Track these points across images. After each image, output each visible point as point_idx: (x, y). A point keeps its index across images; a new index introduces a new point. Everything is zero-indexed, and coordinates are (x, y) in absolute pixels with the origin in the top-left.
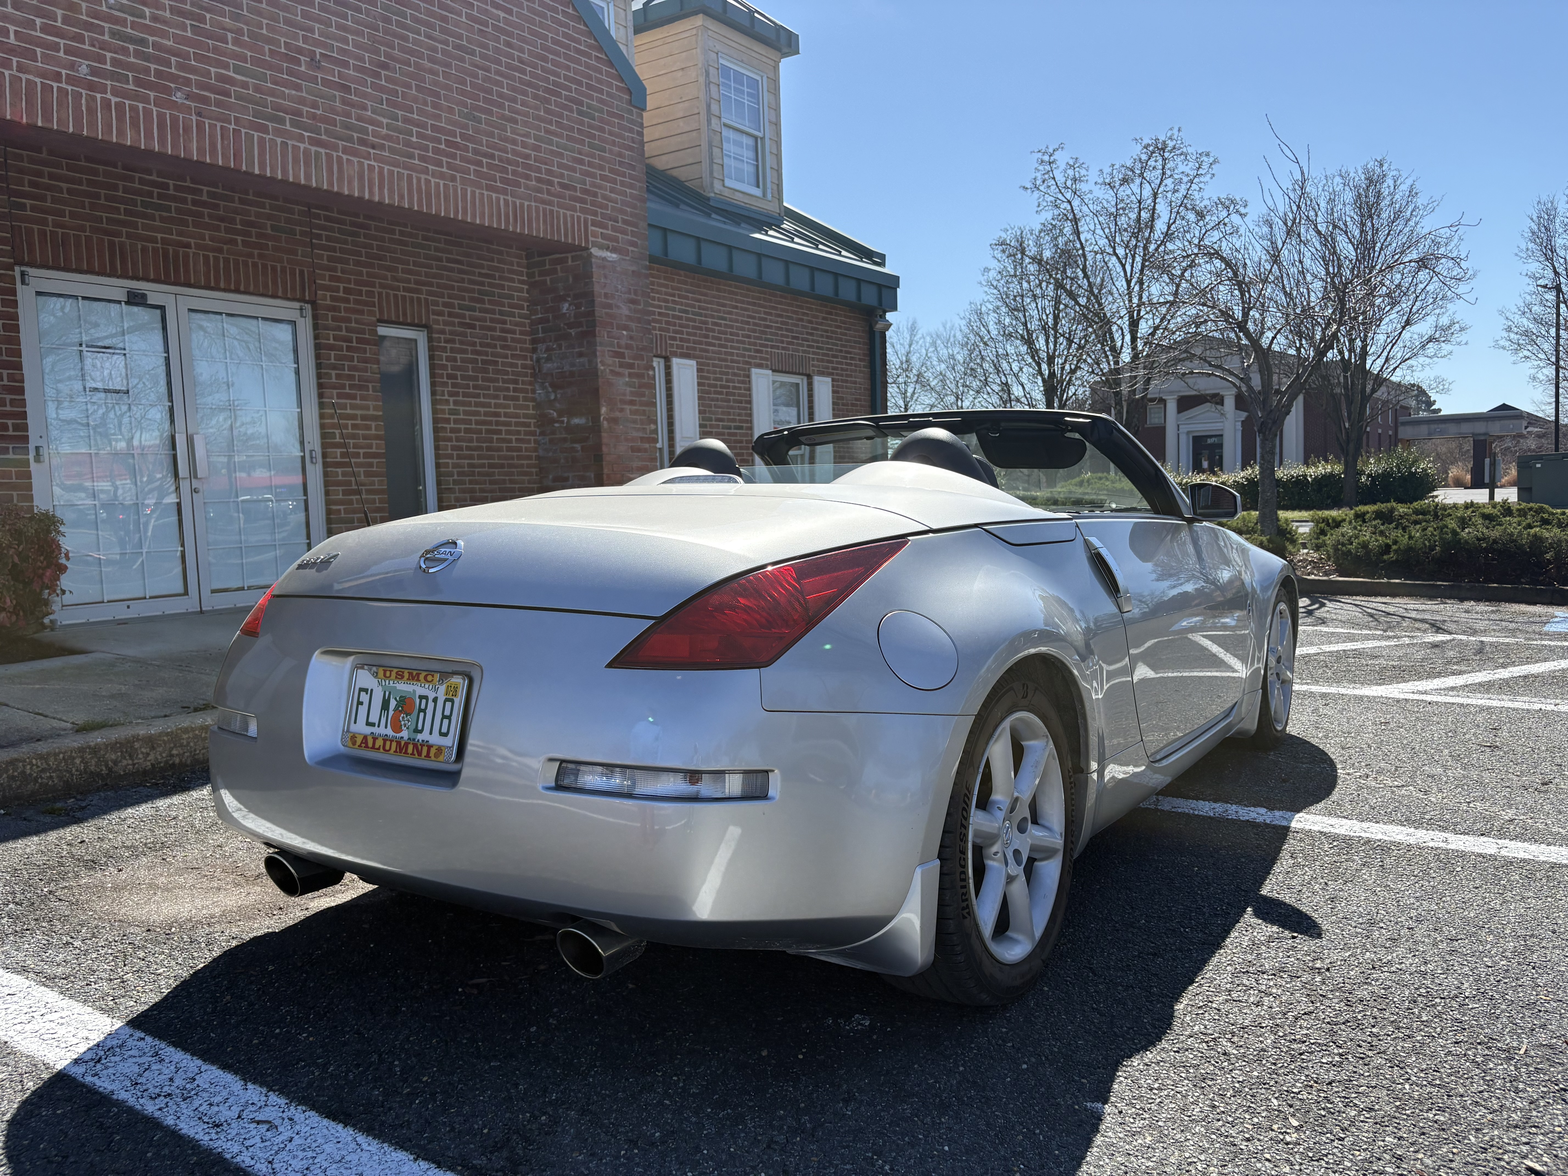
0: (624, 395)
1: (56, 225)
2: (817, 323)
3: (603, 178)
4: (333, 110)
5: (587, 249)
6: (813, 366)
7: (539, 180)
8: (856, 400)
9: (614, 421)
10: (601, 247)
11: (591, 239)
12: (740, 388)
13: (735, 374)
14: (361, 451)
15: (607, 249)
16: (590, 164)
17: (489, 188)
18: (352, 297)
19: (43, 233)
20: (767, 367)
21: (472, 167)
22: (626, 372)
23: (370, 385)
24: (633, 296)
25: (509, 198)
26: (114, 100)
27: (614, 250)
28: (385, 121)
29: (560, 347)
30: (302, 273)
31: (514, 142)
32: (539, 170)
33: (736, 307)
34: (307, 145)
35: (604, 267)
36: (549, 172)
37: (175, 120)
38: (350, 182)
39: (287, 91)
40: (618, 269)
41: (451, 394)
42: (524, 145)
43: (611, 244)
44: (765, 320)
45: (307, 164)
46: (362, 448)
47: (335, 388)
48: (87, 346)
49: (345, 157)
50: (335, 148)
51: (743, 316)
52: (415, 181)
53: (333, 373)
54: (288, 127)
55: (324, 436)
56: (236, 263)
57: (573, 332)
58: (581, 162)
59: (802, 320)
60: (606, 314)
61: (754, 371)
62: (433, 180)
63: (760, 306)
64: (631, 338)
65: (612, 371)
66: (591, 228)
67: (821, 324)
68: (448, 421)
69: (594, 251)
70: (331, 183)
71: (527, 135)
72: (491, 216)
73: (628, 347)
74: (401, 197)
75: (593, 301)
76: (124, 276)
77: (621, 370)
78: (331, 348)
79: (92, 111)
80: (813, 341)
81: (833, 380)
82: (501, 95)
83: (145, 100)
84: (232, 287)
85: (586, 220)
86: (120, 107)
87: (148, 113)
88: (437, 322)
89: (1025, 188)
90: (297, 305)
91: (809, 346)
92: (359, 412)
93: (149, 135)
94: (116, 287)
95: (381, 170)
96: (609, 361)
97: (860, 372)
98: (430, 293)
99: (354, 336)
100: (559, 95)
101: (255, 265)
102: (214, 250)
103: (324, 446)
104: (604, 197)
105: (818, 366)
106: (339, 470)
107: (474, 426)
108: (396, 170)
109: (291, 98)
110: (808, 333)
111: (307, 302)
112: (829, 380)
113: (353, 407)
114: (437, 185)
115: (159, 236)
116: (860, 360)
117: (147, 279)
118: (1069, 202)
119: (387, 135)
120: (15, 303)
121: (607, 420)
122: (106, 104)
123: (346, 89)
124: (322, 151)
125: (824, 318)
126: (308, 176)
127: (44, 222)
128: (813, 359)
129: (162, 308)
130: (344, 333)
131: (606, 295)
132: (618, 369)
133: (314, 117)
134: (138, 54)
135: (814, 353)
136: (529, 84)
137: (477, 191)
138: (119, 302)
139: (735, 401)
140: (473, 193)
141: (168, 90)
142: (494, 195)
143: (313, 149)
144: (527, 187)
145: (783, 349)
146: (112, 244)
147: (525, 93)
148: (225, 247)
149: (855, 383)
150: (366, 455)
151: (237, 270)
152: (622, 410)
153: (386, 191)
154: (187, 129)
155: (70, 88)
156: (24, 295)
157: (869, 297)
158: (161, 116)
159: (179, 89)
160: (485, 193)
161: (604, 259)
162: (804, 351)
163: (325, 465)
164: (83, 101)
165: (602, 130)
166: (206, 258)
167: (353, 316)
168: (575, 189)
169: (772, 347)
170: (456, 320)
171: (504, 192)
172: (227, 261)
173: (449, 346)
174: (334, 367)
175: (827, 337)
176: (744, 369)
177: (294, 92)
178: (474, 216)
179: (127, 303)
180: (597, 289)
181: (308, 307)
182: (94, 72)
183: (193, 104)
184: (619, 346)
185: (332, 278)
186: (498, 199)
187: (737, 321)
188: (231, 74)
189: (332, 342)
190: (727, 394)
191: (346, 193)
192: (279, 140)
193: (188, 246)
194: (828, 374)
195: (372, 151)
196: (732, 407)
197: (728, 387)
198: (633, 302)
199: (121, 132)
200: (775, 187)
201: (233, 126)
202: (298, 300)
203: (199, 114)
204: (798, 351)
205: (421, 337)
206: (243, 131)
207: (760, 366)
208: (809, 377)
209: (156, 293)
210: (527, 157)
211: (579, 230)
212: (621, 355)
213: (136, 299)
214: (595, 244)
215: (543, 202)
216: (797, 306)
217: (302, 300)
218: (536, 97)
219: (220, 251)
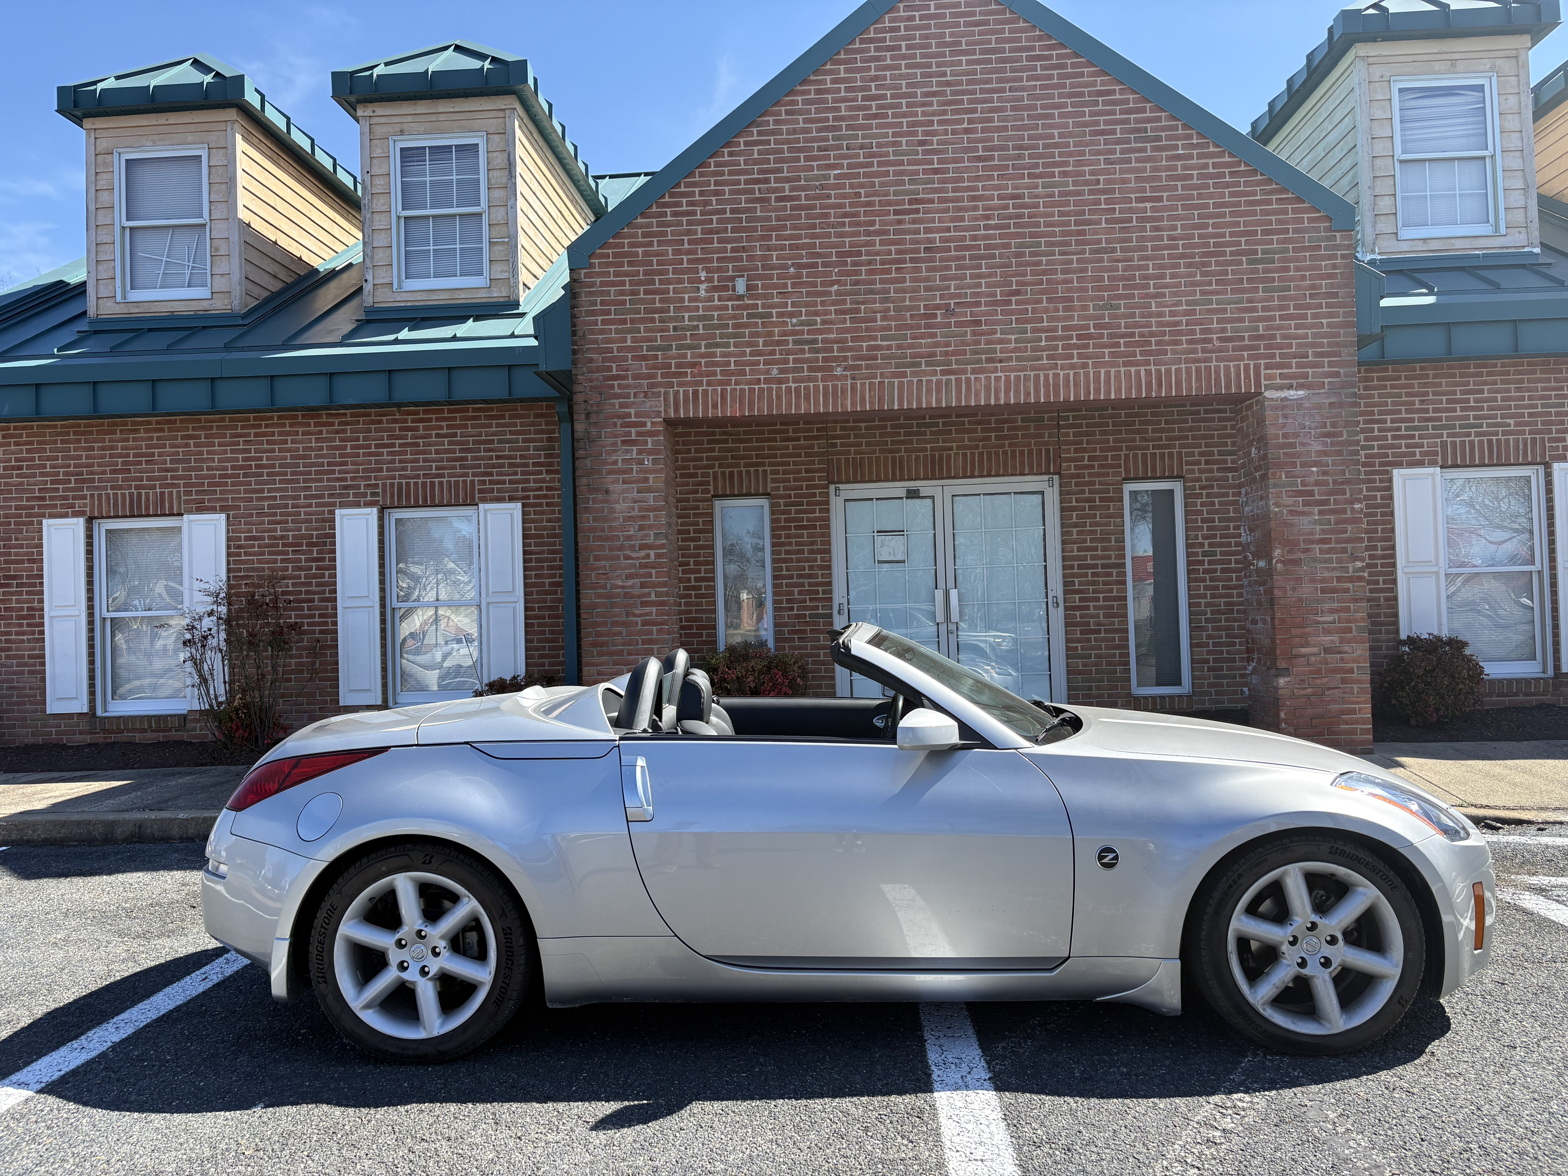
0: (1311, 534)
1: (856, 453)
3: (1285, 317)
4: (964, 343)
5: (1261, 393)
7: (1192, 342)
9: (1289, 562)
10: (1280, 388)
11: (1263, 382)
14: (1101, 596)
15: (1290, 387)
16: (1266, 309)
17: (1128, 364)
18: (1096, 463)
19: (847, 460)
21: (1107, 350)
22: (1315, 509)
23: (1113, 537)
24: (1329, 429)
25: (1153, 368)
26: (793, 386)
27: (1300, 387)
28: (1013, 337)
29: (1252, 490)
30: (1048, 451)
31: (1160, 315)
32: (1192, 333)
34: (939, 377)
35: (1283, 408)
36: (1207, 331)
37: (835, 387)
38: (977, 395)
39: (923, 341)
40: (1307, 405)
41: (1205, 537)
42: (1173, 314)
43: (1295, 382)
45: (939, 391)
46: (1101, 592)
47: (1075, 543)
48: (878, 532)
49: (973, 377)
50: (964, 372)
52: (1042, 379)
53: (1075, 530)
54: (923, 368)
55: (1066, 584)
56: (989, 454)
57: (1258, 475)
58: (1253, 310)
60: (1286, 454)
62: (1061, 373)
64: (1325, 473)
65: (1291, 512)
66: (1264, 372)
68: (1202, 563)
69: (1268, 394)
70: (959, 400)
71: (1177, 304)
72: (1129, 389)
73: (1319, 484)
74: (1028, 394)
75: (1267, 444)
76: (902, 479)
77: (1306, 509)
78: (1073, 509)
79: (779, 397)
82: (1145, 277)
83: (815, 379)
84: (985, 473)
85: (1258, 366)
86: (798, 389)
87: (816, 388)
88: (1192, 471)
90: (1046, 477)
92: (1099, 562)
93: (817, 403)
94: (898, 488)
95: (1008, 379)
96: (1290, 501)
98: (1181, 446)
99: (1097, 496)
100: (1222, 254)
101: (1005, 453)
102: (971, 448)
103: (1066, 592)
104: (1287, 336)
106: (1078, 613)
107: (1233, 565)
108: (1022, 374)
109: (927, 345)
111: (1054, 474)
113: (1093, 558)
114: (1067, 377)
115: (929, 446)
117: (917, 479)
119: (1016, 348)
120: (828, 510)
122: (789, 390)
123: (978, 323)
124: (953, 377)
126: (939, 400)
127: (849, 453)
129: (933, 497)
130: (1087, 495)
131: (1286, 435)
132: (1301, 509)
133: (946, 353)
134: (811, 350)
136: (1181, 256)
137: (1113, 370)
138: (902, 498)
140: (1108, 374)
141: (831, 369)
142: (1133, 369)
143: (944, 378)
144: (1176, 352)
146: (893, 459)
147: (1175, 266)
148: (981, 444)
150: (1105, 599)
151: (989, 460)
152: (1306, 550)
153: (1012, 394)
154: (843, 392)
155: (765, 386)
156: (836, 504)
158: (826, 388)
159: (838, 366)
160: (1122, 369)
161: (1285, 399)
163: (1066, 609)
164: (774, 393)
165: (1287, 270)
166: (965, 455)
167: (1097, 480)
168: (1242, 339)
170: (1215, 467)
171: (1147, 363)
172: (981, 454)
173: (1204, 492)
174: (1076, 525)
177: (929, 340)
178: (1108, 393)
179: (907, 498)
180: (1271, 431)
181: (1056, 477)
182: (781, 371)
183: (848, 373)
184: (1304, 484)
185: (1076, 451)
186: (1138, 373)
188: (879, 343)
189: (1074, 504)
191: (973, 404)
192: (915, 380)
193: (951, 449)
195: (999, 365)
198: (1329, 435)
199: (798, 406)
201: (879, 380)
202: (1045, 474)
203: (853, 378)
205: (1177, 487)
206: (886, 381)
209: (926, 487)
210: (1176, 324)
211: (1247, 377)
212: (1307, 493)
213: (913, 494)
214: (1268, 387)
215: (1197, 361)
217: (1047, 473)
218: (1190, 265)
219: (977, 447)
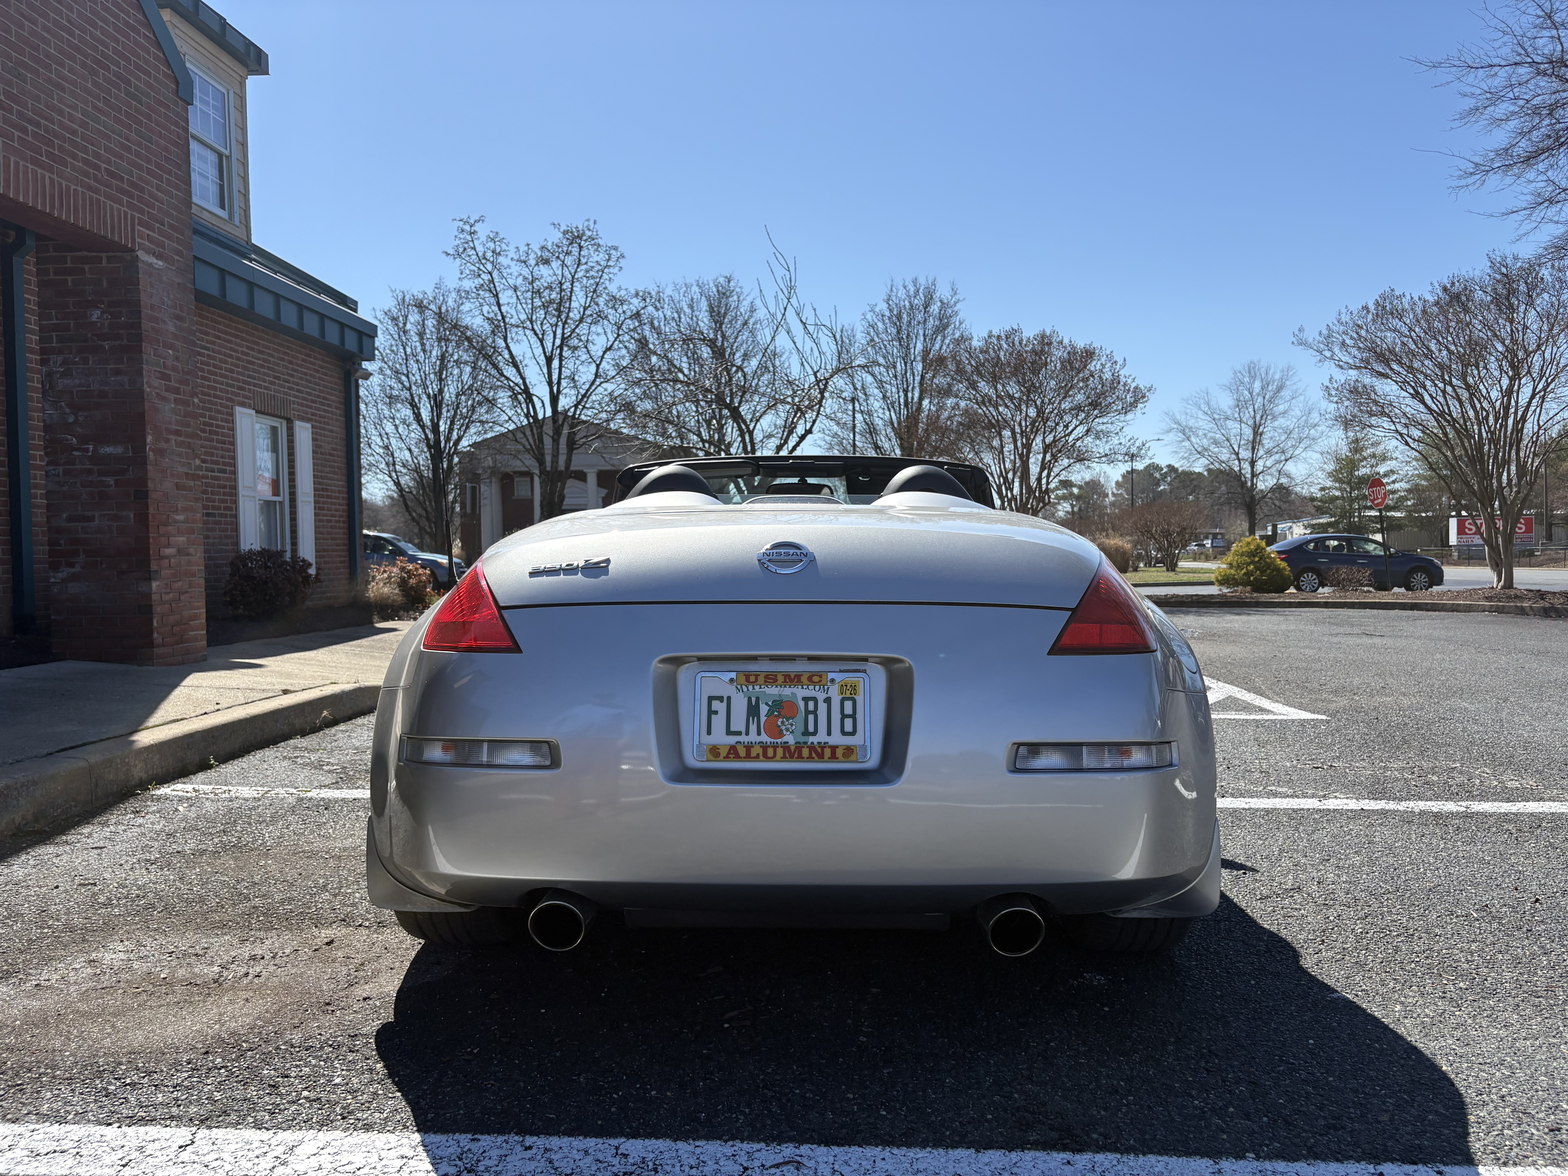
0: (170, 423)
2: (297, 365)
3: (149, 172)
5: (133, 250)
6: (293, 409)
7: (86, 162)
8: (334, 449)
9: (160, 452)
10: (148, 252)
11: (138, 240)
12: (223, 427)
13: (218, 412)
15: (154, 254)
16: (138, 155)
17: (35, 162)
20: (250, 407)
21: (16, 133)
22: (172, 397)
24: (178, 312)
25: (55, 177)
27: (160, 257)
29: (85, 361)
31: (61, 113)
32: (85, 150)
33: (219, 338)
35: (150, 275)
36: (97, 155)
40: (164, 279)
42: (71, 118)
43: (157, 249)
44: (247, 354)
51: (226, 348)
57: (107, 345)
58: (128, 150)
59: (282, 359)
60: (153, 328)
61: (238, 410)
63: (243, 339)
64: (177, 359)
65: (158, 395)
66: (138, 227)
67: (300, 366)
69: (141, 254)
71: (74, 107)
72: (35, 196)
73: (174, 369)
75: (140, 312)
77: (167, 394)
80: (294, 383)
81: (313, 427)
82: (48, 55)
85: (133, 218)
89: (448, 254)
91: (290, 388)
96: (156, 383)
97: (337, 420)
100: (108, 69)
104: (151, 195)
105: (298, 411)
110: (288, 375)
112: (309, 426)
116: (337, 408)
118: (490, 273)
121: (153, 450)
125: (303, 360)
128: (294, 402)
131: (152, 307)
132: (163, 393)
135: (295, 396)
136: (77, 49)
137: (21, 163)
139: (218, 441)
140: (17, 164)
142: (39, 171)
144: (74, 168)
145: (266, 388)
147: (72, 58)
149: (332, 431)
152: (167, 441)
157: (351, 343)
160: (30, 166)
161: (150, 265)
162: (285, 393)
165: (149, 118)
168: (122, 179)
169: (255, 385)
171: (50, 170)
175: (307, 380)
176: (227, 407)
178: (17, 191)
180: (143, 298)
184: (165, 367)
186: (43, 177)
187: (220, 353)
190: (211, 432)
194: (308, 420)
196: (216, 448)
197: (211, 425)
198: (178, 318)
200: (242, 213)
204: (279, 392)
207: (243, 405)
208: (289, 421)
210: (74, 132)
211: (126, 228)
212: (166, 377)
214: (142, 247)
215: (90, 188)
216: (279, 345)
218: (84, 65)
